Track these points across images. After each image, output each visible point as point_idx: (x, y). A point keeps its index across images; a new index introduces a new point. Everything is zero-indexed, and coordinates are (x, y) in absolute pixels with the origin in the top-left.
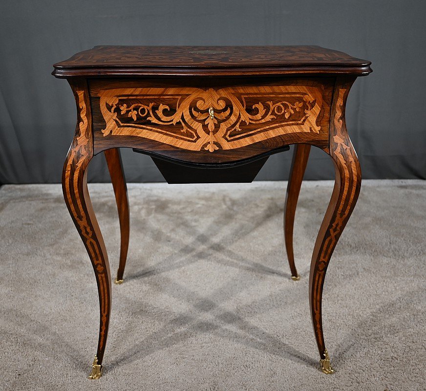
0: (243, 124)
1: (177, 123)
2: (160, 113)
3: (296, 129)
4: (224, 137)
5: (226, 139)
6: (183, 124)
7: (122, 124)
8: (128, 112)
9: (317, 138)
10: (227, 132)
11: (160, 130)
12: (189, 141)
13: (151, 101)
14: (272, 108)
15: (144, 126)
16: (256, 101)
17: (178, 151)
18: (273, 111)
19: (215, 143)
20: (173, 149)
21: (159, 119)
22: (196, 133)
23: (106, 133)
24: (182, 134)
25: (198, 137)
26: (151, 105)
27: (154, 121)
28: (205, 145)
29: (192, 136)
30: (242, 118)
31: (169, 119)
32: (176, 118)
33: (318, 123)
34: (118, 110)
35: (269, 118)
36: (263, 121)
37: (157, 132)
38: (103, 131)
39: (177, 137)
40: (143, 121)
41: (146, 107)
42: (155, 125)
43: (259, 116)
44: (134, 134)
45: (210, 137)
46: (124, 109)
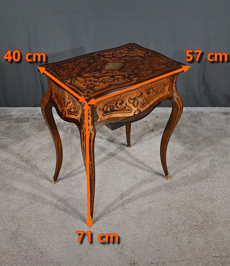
0: (146, 99)
1: (124, 107)
2: (118, 105)
3: (162, 95)
4: (140, 107)
5: (141, 107)
6: (126, 106)
7: (105, 115)
8: (107, 109)
9: (169, 96)
10: (141, 104)
11: (119, 112)
12: (129, 113)
13: (115, 101)
14: (155, 90)
15: (113, 113)
16: (150, 89)
17: (126, 118)
18: (155, 91)
19: (138, 110)
20: (124, 118)
21: (118, 108)
22: (131, 108)
23: (99, 120)
24: (126, 111)
25: (132, 110)
26: (115, 103)
27: (116, 109)
28: (135, 112)
29: (130, 110)
30: (146, 97)
31: (121, 106)
32: (124, 105)
33: (169, 90)
34: (103, 109)
35: (154, 94)
36: (152, 96)
37: (118, 113)
38: (98, 120)
39: (125, 113)
40: (112, 111)
41: (113, 105)
42: (117, 110)
43: (151, 94)
44: (109, 117)
45: (136, 108)
46: (105, 108)
